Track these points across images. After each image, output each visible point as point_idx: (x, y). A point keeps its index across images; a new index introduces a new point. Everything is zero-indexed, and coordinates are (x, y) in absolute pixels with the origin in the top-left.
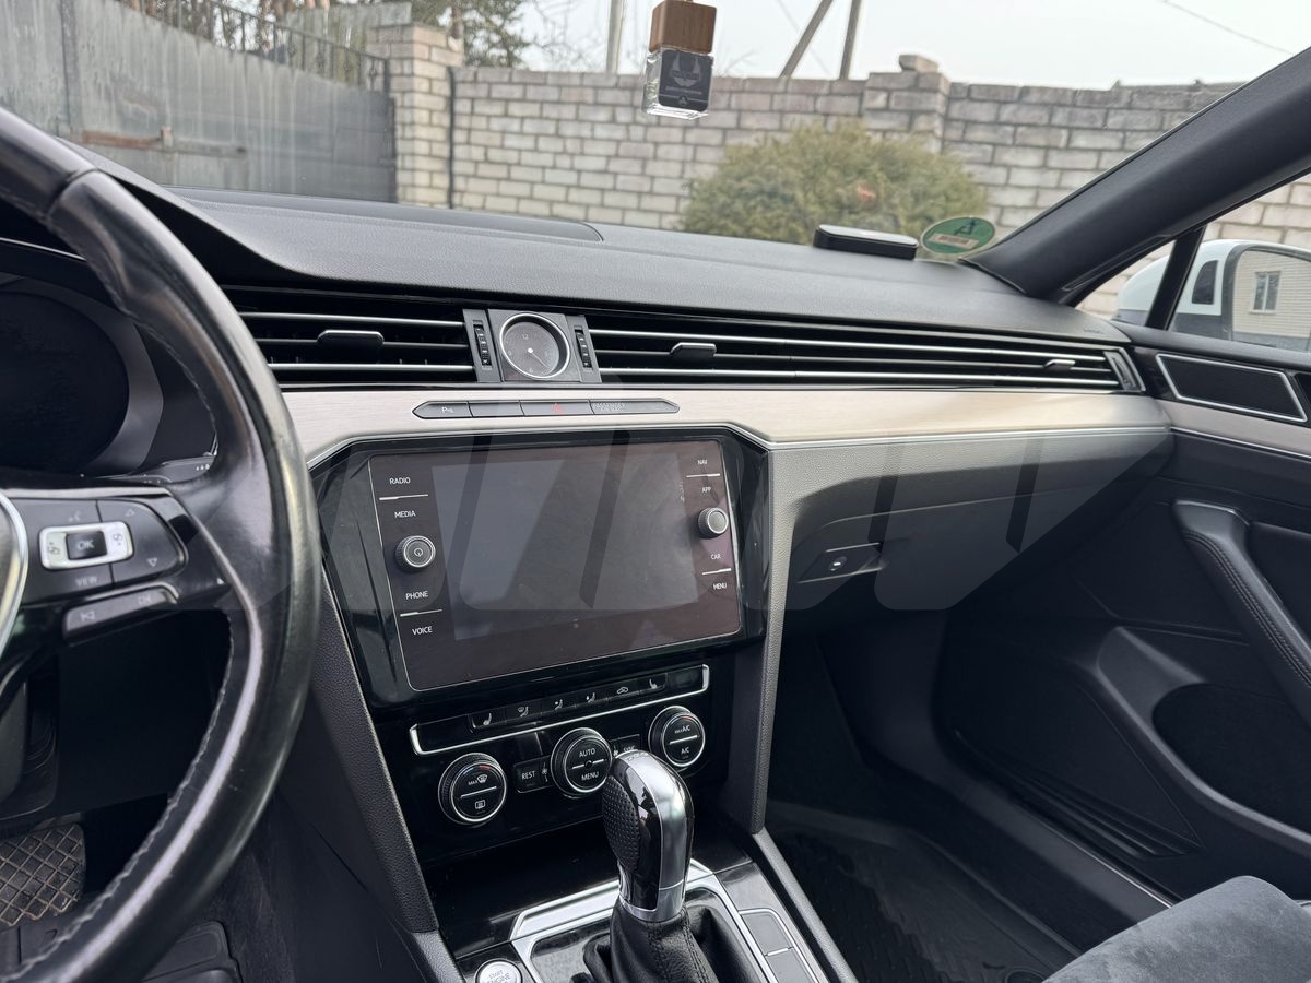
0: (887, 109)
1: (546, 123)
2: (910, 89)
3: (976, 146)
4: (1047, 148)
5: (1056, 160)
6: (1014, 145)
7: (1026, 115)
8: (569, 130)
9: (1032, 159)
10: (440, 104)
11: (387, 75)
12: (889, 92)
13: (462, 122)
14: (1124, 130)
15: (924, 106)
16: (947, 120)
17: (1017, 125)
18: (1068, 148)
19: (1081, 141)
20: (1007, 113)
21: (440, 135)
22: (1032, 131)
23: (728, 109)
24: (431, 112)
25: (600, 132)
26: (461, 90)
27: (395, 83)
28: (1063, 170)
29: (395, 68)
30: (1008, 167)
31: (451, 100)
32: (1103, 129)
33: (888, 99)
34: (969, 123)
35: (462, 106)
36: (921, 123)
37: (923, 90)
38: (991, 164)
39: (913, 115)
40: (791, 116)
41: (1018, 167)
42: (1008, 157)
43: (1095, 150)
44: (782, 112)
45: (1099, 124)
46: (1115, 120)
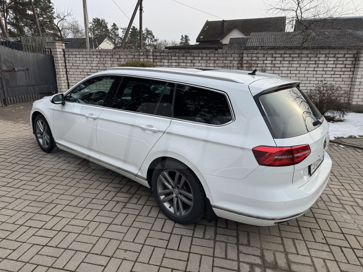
0: (143, 55)
1: (84, 58)
2: (146, 52)
3: (158, 60)
4: (168, 59)
5: (170, 61)
6: (164, 59)
7: (164, 54)
8: (89, 59)
9: (166, 61)
10: (62, 56)
11: (51, 52)
12: (143, 52)
13: (67, 59)
14: (179, 56)
15: (149, 54)
16: (153, 56)
17: (164, 56)
18: (171, 59)
19: (173, 58)
20: (162, 54)
21: (63, 62)
22: (166, 57)
23: (118, 55)
24: (61, 57)
25: (95, 59)
26: (66, 53)
27: (53, 53)
28: (171, 63)
29: (52, 50)
30: (164, 62)
31: (64, 55)
32: (176, 56)
33: (143, 53)
34: (157, 56)
35: (66, 56)
36: (149, 57)
37: (148, 52)
38: (161, 62)
39: (147, 56)
40: (128, 56)
41: (165, 62)
42: (163, 61)
43: (175, 59)
44: (127, 55)
45: (175, 55)
46: (177, 55)
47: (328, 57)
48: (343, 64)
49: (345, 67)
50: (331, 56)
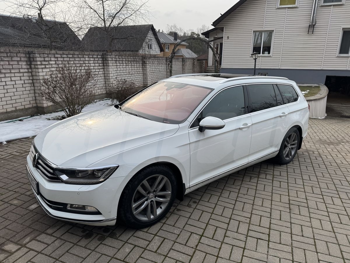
47: (90, 58)
48: (98, 63)
49: (99, 66)
50: (91, 57)
